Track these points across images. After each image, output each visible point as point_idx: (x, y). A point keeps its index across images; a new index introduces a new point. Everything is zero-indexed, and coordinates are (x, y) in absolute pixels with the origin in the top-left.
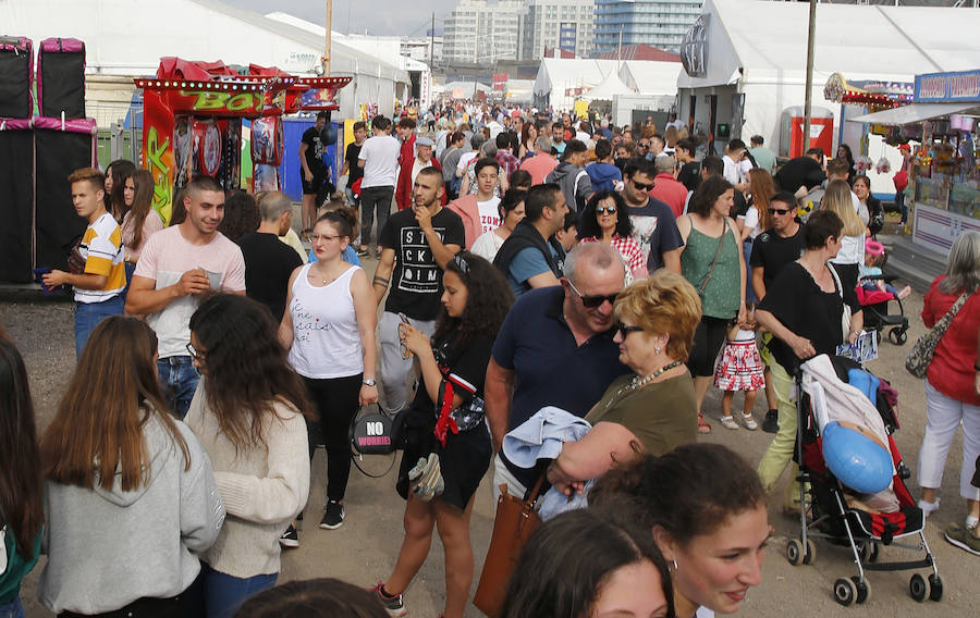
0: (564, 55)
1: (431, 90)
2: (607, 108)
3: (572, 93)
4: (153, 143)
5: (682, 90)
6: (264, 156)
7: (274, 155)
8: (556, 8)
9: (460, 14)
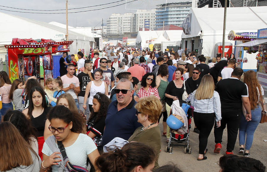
0: (146, 30)
1: (103, 43)
2: (159, 46)
3: (148, 42)
4: (12, 65)
5: (183, 39)
6: (47, 67)
7: (50, 67)
8: (143, 14)
9: (112, 18)
